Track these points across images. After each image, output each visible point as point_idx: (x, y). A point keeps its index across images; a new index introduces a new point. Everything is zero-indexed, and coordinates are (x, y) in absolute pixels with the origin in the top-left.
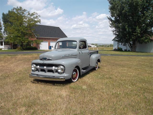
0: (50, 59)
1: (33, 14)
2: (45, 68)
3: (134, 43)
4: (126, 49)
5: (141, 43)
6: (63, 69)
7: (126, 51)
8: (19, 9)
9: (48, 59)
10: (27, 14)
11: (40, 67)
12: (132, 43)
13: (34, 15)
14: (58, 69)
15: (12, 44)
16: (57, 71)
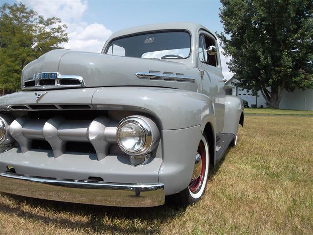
0: (77, 82)
1: (49, 22)
2: (49, 134)
3: (275, 91)
4: (255, 104)
5: (292, 89)
6: (150, 134)
7: (254, 107)
8: (18, 10)
9: (63, 82)
10: (38, 21)
11: (26, 129)
12: (270, 91)
13: (52, 23)
14: (119, 137)
15: (3, 91)
16: (113, 148)
